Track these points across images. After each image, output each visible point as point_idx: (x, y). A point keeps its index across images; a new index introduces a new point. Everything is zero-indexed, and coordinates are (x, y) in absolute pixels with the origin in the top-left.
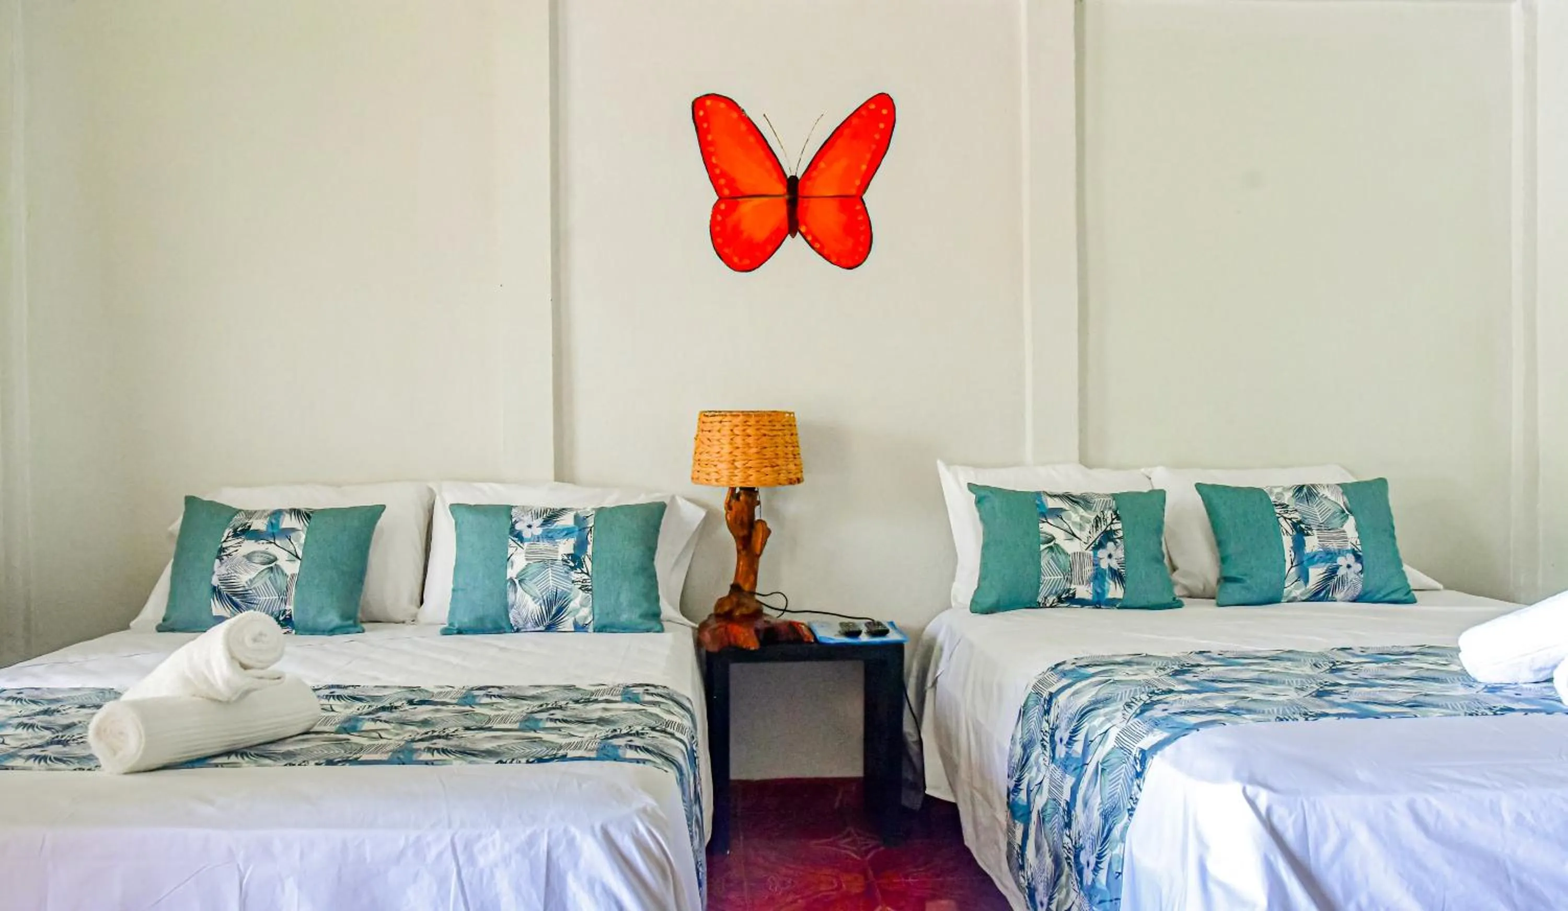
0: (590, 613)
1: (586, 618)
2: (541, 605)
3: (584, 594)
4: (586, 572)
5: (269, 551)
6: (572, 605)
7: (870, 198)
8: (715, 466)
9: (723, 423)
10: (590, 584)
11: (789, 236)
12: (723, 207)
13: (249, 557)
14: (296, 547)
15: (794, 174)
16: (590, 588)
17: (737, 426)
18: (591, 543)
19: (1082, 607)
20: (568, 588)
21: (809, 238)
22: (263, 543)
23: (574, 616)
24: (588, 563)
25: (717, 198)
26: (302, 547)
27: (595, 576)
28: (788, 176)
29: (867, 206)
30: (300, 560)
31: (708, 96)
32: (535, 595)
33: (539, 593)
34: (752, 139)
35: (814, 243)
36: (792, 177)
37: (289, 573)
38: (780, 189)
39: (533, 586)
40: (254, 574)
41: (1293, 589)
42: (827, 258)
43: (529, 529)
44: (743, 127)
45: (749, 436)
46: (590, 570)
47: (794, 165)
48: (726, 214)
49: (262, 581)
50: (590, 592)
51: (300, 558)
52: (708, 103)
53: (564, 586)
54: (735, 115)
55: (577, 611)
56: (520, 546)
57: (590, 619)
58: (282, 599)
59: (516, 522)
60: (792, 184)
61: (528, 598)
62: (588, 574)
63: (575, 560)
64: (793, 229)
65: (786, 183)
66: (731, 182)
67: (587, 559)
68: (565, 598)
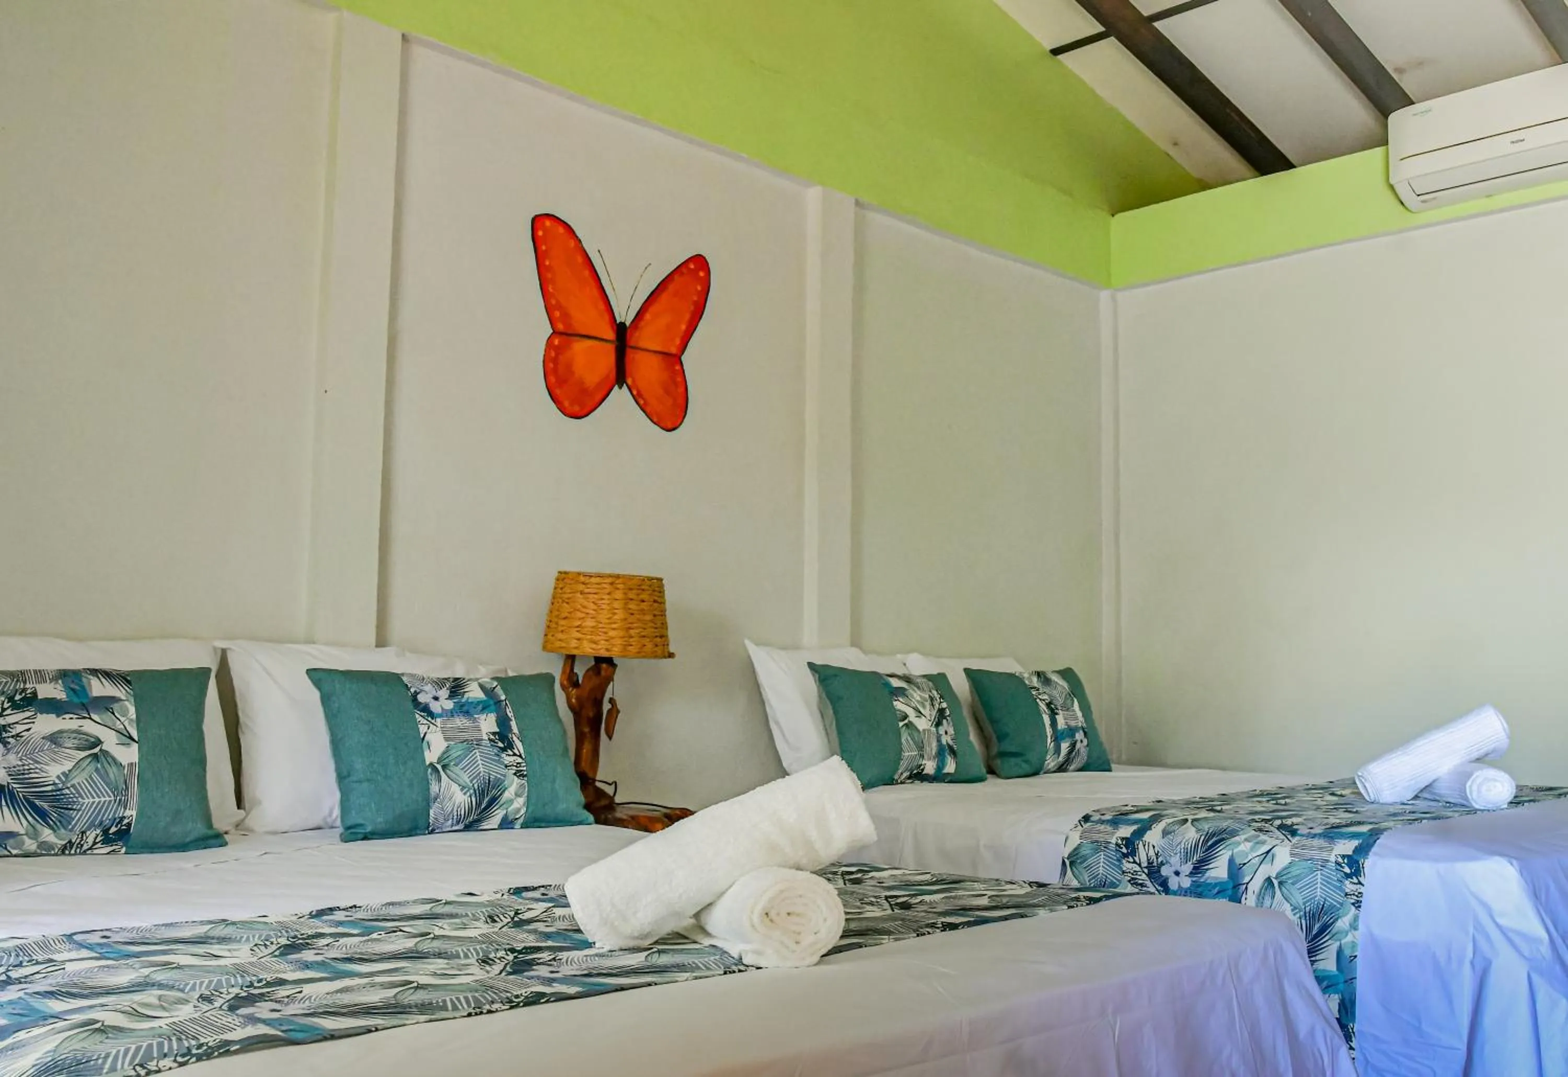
0: (524, 805)
1: (518, 810)
2: (470, 796)
3: (519, 781)
4: (519, 754)
5: (84, 729)
6: (507, 795)
8: (606, 633)
9: (615, 585)
10: (525, 768)
11: (616, 387)
12: (556, 342)
13: (54, 739)
14: (126, 724)
15: (623, 321)
16: (525, 773)
17: (631, 589)
18: (513, 718)
19: (922, 782)
20: (502, 775)
21: (635, 393)
22: (71, 718)
23: (507, 809)
24: (518, 744)
25: (552, 331)
26: (135, 725)
27: (528, 758)
28: (618, 322)
29: (685, 368)
30: (137, 742)
31: (548, 216)
32: (464, 784)
33: (468, 781)
34: (587, 274)
35: (638, 397)
36: (621, 323)
37: (125, 763)
38: (610, 335)
39: (461, 773)
40: (68, 766)
41: (1051, 762)
43: (436, 702)
44: (580, 259)
45: (643, 601)
46: (522, 751)
47: (625, 312)
48: (559, 350)
49: (85, 775)
50: (526, 779)
51: (137, 739)
52: (548, 223)
53: (496, 771)
54: (572, 244)
55: (511, 801)
56: (433, 724)
57: (523, 811)
58: (120, 800)
59: (416, 693)
60: (621, 330)
61: (455, 788)
62: (520, 756)
63: (503, 738)
64: (620, 377)
65: (615, 327)
66: (566, 316)
67: (515, 738)
68: (499, 786)
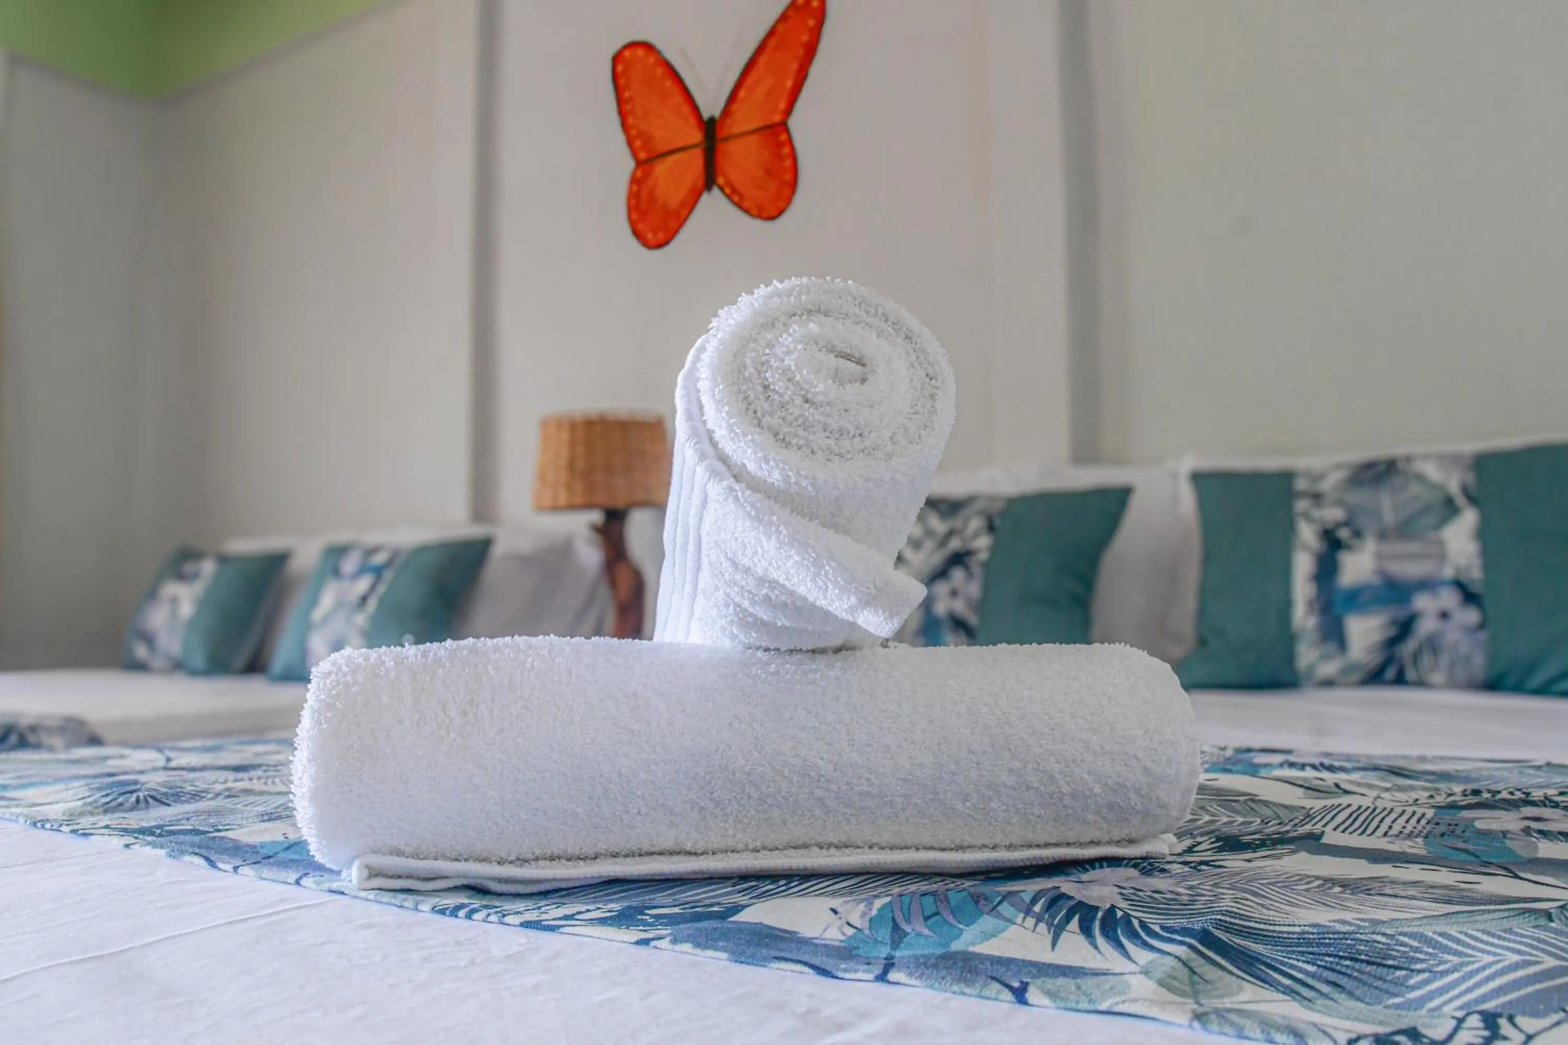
7: (795, 123)
11: (704, 194)
12: (640, 174)
15: (712, 114)
21: (728, 190)
25: (634, 165)
28: (706, 119)
29: (792, 134)
31: (627, 46)
34: (669, 83)
36: (709, 118)
38: (696, 136)
42: (747, 211)
47: (712, 103)
48: (643, 181)
52: (628, 53)
60: (710, 127)
64: (709, 181)
65: (702, 126)
